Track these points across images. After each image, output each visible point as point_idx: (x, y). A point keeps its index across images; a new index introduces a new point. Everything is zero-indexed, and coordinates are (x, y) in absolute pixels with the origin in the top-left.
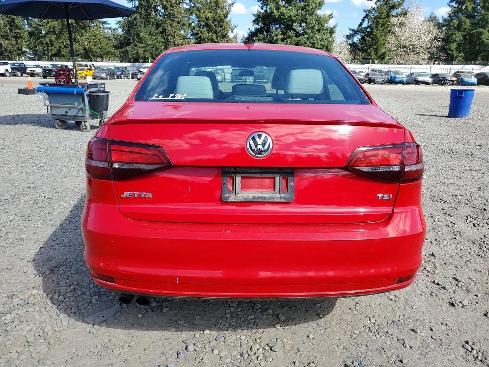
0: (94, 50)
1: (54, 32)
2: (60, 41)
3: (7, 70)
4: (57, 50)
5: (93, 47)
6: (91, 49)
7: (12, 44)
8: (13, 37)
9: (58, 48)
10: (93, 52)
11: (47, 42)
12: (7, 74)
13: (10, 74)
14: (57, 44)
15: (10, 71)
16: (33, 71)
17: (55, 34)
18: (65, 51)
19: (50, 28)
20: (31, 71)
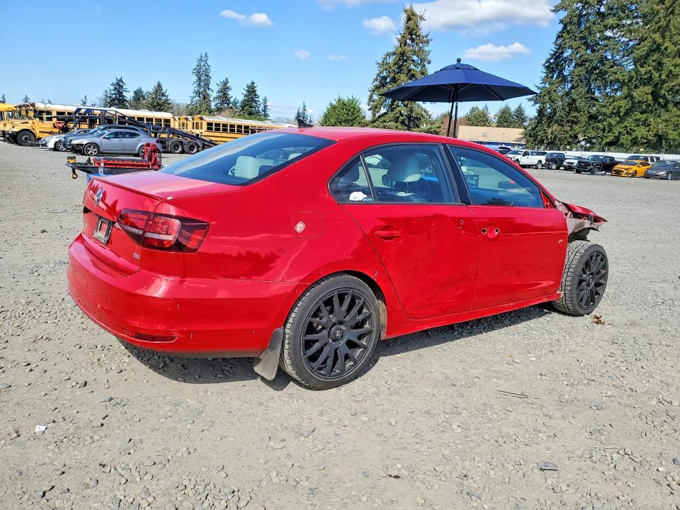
0: (671, 137)
1: (618, 113)
2: (623, 126)
3: (540, 161)
4: (615, 136)
5: (670, 132)
6: (667, 135)
7: (564, 131)
8: (568, 122)
9: (616, 134)
10: (669, 139)
11: (604, 128)
12: (540, 166)
13: (543, 166)
14: (617, 130)
15: (544, 162)
16: (571, 163)
17: (619, 116)
18: (625, 139)
19: (614, 108)
20: (569, 163)
